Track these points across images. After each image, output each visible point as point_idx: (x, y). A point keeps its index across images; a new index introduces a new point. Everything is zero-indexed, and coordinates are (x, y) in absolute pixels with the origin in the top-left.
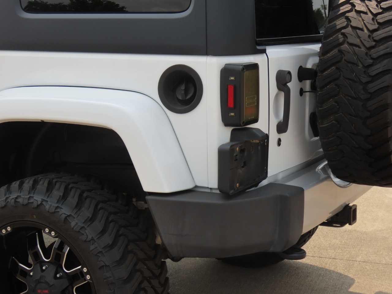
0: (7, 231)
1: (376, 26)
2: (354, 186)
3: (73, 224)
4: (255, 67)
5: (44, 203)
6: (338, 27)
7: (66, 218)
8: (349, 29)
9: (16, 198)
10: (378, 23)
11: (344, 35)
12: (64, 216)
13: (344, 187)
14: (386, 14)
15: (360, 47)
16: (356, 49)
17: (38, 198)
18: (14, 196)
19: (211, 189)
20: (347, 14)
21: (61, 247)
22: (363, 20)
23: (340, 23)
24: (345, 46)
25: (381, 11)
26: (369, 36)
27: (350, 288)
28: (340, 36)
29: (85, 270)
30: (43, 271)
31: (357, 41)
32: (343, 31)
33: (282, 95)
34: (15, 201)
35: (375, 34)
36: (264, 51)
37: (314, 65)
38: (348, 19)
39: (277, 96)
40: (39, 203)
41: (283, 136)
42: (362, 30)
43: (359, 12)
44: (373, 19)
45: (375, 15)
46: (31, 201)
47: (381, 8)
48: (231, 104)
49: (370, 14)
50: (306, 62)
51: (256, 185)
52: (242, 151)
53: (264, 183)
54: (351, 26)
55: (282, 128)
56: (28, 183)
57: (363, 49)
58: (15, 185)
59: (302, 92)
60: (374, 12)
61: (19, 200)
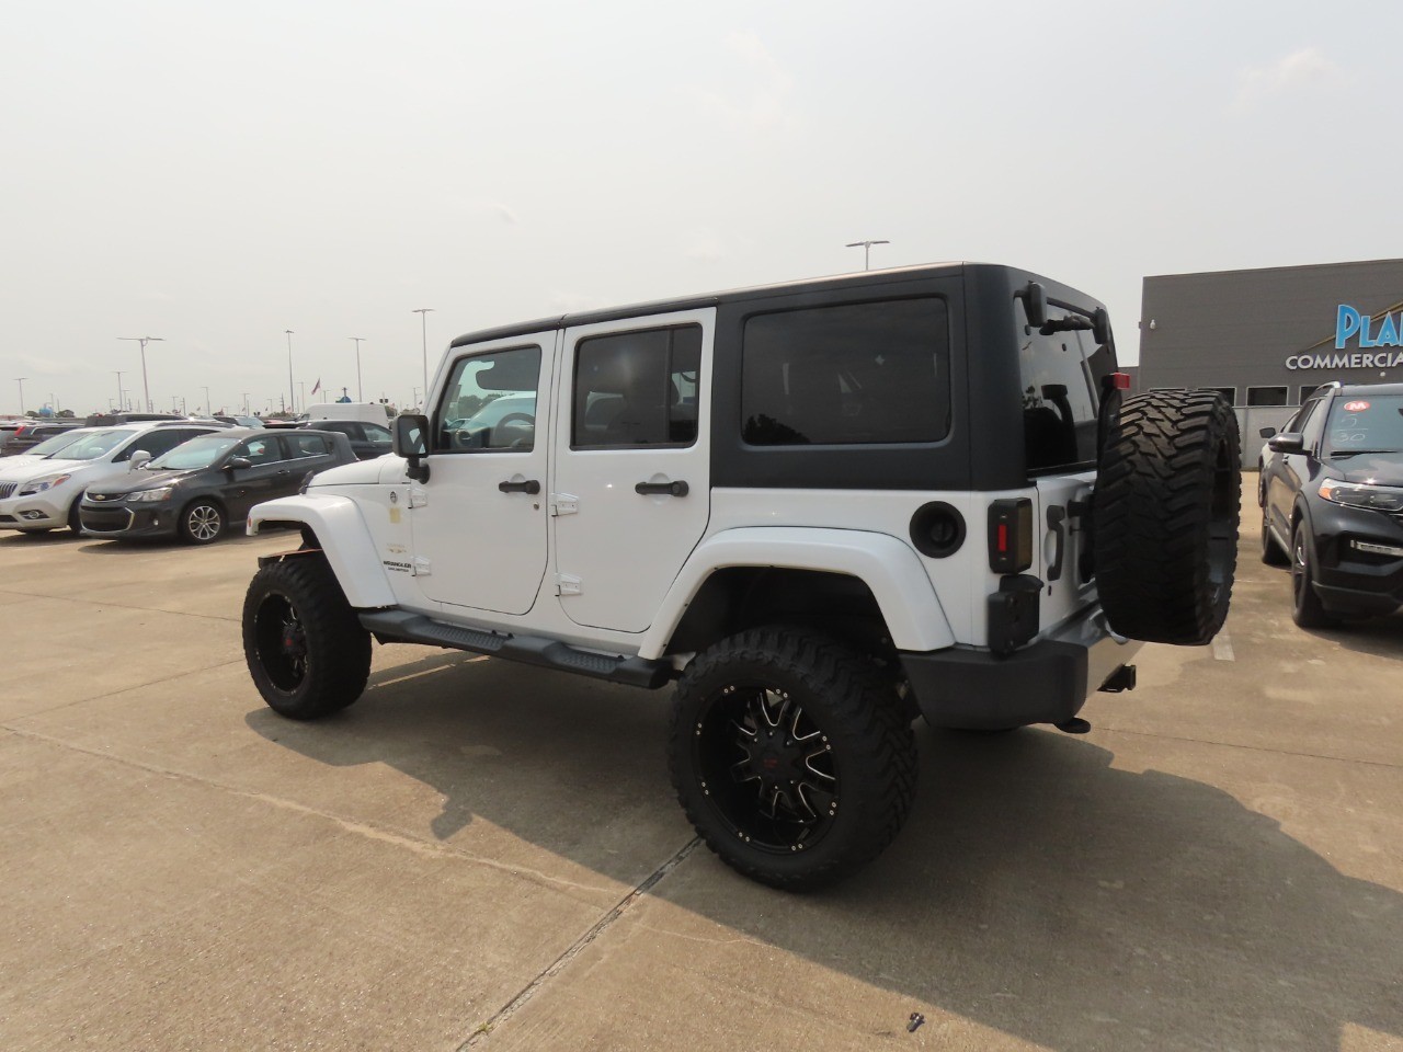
0: (729, 690)
1: (1174, 452)
2: (1132, 642)
3: (811, 685)
4: (1027, 503)
5: (776, 660)
6: (1123, 453)
7: (802, 678)
8: (1137, 457)
9: (743, 653)
10: (1177, 448)
11: (1131, 462)
12: (800, 676)
13: (1122, 644)
14: (1186, 437)
15: (1153, 477)
16: (1148, 479)
17: (768, 655)
18: (738, 651)
19: (975, 646)
20: (1133, 438)
21: (791, 710)
22: (1156, 445)
23: (1125, 448)
24: (1133, 476)
25: (1178, 433)
26: (1166, 464)
27: (1109, 763)
28: (1126, 464)
29: (825, 739)
30: (770, 737)
31: (1149, 470)
32: (1130, 458)
33: (1054, 534)
34: (741, 658)
35: (1173, 461)
36: (1034, 484)
37: (1084, 498)
38: (1134, 443)
39: (1047, 535)
40: (770, 659)
41: (1055, 584)
42: (1155, 456)
43: (1148, 435)
44: (1169, 443)
45: (1171, 439)
46: (760, 657)
47: (1178, 429)
48: (1002, 546)
49: (1163, 437)
50: (1075, 495)
51: (1026, 643)
52: (1016, 602)
53: (1034, 640)
54: (1140, 452)
55: (1053, 574)
56: (755, 637)
57: (1157, 479)
58: (740, 638)
59: (1071, 530)
60: (1170, 434)
61: (746, 656)
